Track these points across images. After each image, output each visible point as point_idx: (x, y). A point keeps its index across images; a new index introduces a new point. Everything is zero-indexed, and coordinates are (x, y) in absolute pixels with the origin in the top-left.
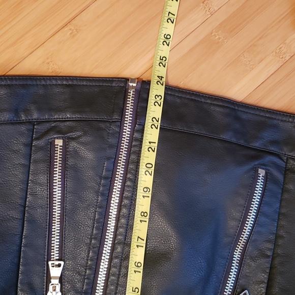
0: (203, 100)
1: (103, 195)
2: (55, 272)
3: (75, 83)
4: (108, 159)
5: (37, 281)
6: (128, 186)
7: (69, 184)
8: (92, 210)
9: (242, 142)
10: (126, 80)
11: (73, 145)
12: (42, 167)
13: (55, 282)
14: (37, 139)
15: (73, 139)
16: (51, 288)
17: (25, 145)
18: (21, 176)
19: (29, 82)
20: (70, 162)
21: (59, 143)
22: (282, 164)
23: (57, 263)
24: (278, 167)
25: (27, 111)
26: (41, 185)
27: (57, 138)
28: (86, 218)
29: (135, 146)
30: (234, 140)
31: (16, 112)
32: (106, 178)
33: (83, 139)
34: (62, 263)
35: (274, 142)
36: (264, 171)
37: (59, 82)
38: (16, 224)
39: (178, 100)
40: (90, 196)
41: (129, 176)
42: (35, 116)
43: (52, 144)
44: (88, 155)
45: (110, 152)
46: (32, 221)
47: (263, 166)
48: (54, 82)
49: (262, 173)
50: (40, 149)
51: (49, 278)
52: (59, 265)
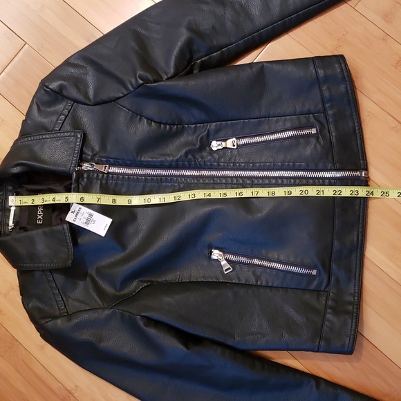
0: (360, 225)
1: (282, 165)
2: (230, 143)
3: (358, 135)
4: (307, 165)
5: (222, 134)
6: (290, 181)
7: (287, 142)
8: (272, 160)
9: (334, 256)
10: (366, 169)
11: (313, 141)
12: (296, 124)
13: (224, 145)
14: (314, 117)
15: (318, 139)
16: (219, 143)
17: (309, 110)
18: (288, 111)
19: (352, 105)
20: (302, 141)
21: (314, 131)
22: (323, 288)
23: (235, 144)
24: (320, 284)
25: (332, 107)
26: (284, 124)
27: (317, 130)
28: (266, 157)
29: (319, 182)
30: (334, 250)
31: (331, 100)
32: (294, 165)
33: (318, 145)
34: (235, 147)
35: (338, 280)
36: (315, 274)
37: (356, 124)
38: (257, 114)
39: (357, 208)
40: (281, 157)
41: (298, 181)
42: (330, 112)
43: (312, 127)
44: (308, 151)
45: (312, 166)
46: (259, 124)
47: (319, 273)
48: (356, 121)
49: (314, 272)
50: (308, 119)
51: (225, 140)
52: (234, 146)
